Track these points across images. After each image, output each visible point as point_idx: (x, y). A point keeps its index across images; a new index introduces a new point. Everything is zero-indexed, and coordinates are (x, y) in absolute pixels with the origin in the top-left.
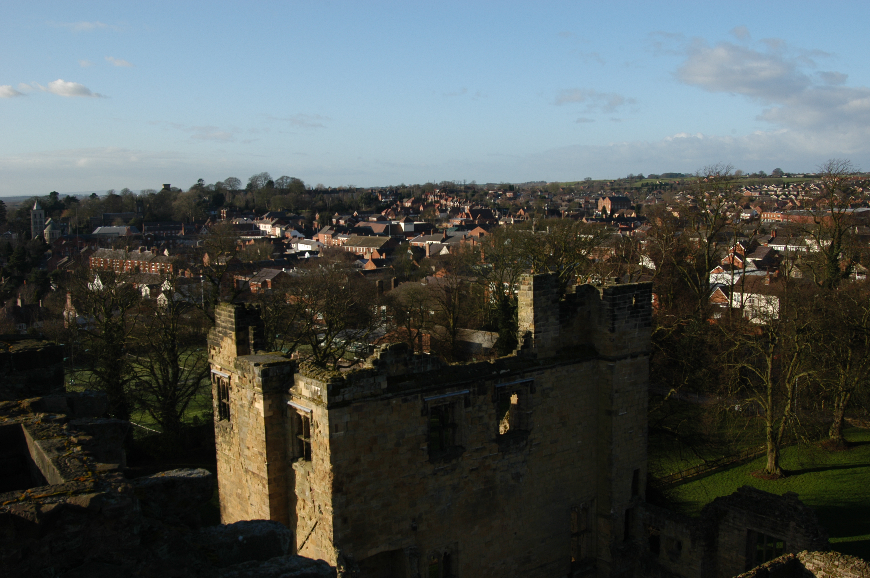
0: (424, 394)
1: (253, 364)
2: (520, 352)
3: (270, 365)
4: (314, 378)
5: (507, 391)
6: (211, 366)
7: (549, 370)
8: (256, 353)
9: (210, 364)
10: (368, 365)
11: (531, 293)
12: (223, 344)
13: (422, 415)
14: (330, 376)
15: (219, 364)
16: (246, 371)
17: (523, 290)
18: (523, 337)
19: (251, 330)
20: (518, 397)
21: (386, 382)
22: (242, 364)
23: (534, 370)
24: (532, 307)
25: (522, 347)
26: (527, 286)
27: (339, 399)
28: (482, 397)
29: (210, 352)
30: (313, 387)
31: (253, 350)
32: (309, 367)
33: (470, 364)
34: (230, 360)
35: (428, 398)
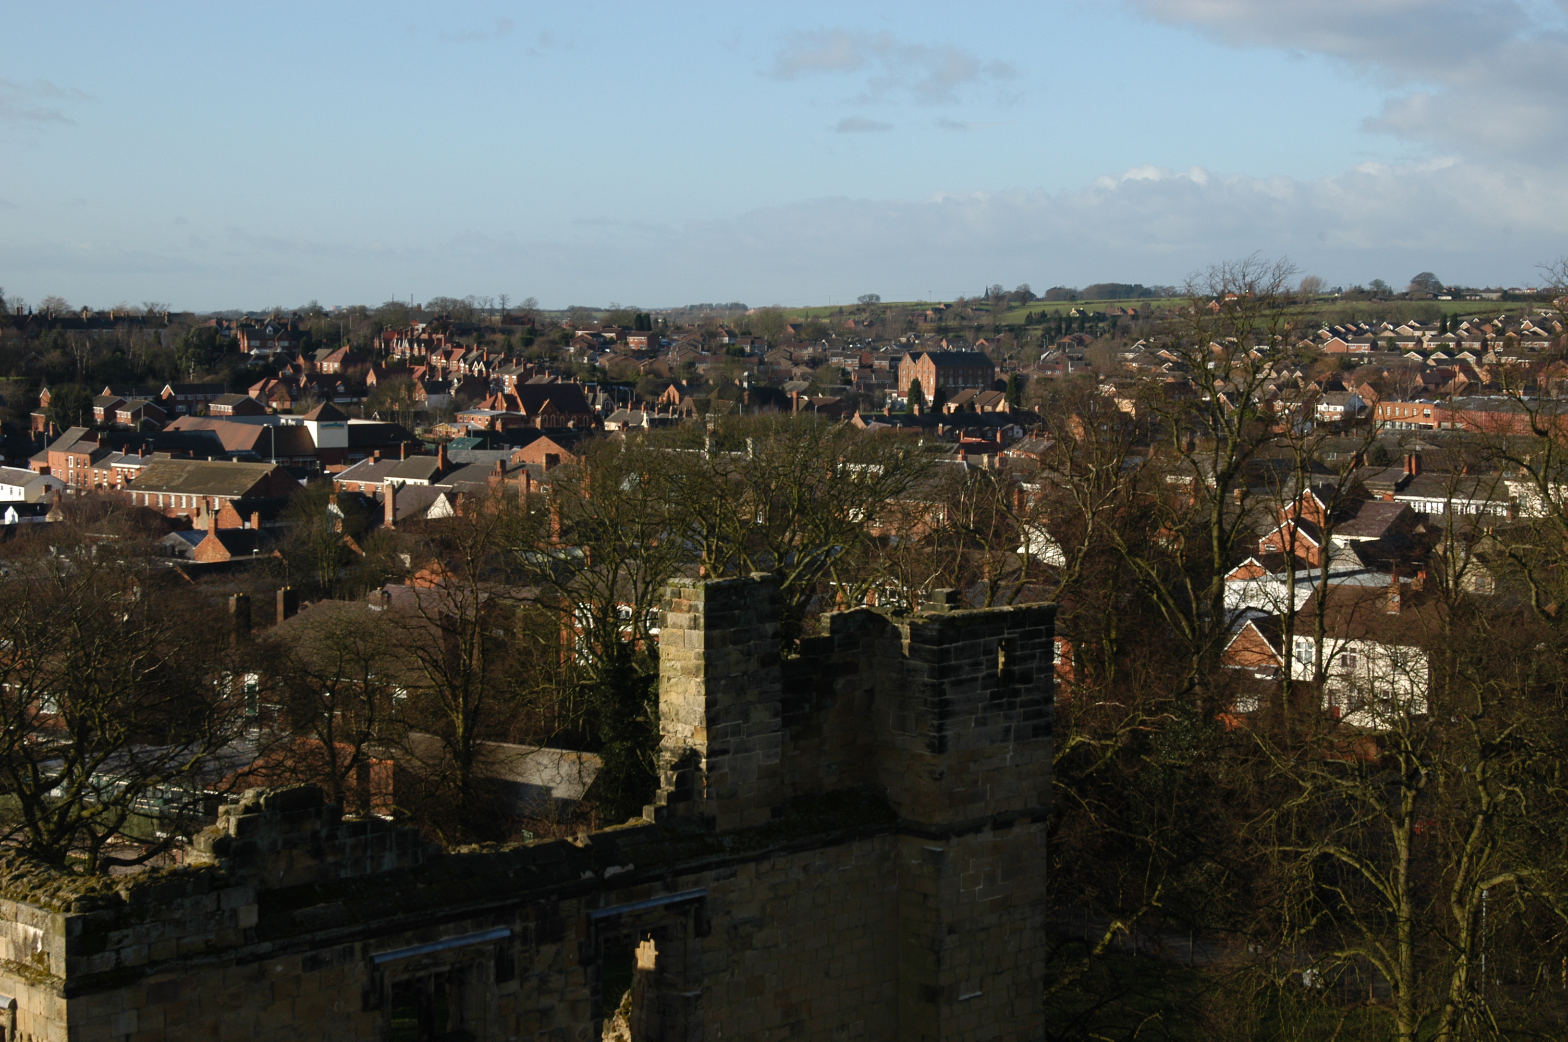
0: (372, 941)
2: (665, 812)
4: (25, 898)
5: (625, 931)
7: (752, 866)
10: (198, 856)
11: (698, 636)
13: (366, 1008)
14: (75, 891)
17: (674, 625)
18: (673, 768)
20: (657, 948)
21: (256, 907)
23: (707, 867)
24: (701, 678)
25: (671, 796)
26: (687, 616)
27: (103, 961)
28: (548, 950)
30: (20, 926)
32: (9, 864)
33: (515, 850)
35: (385, 956)
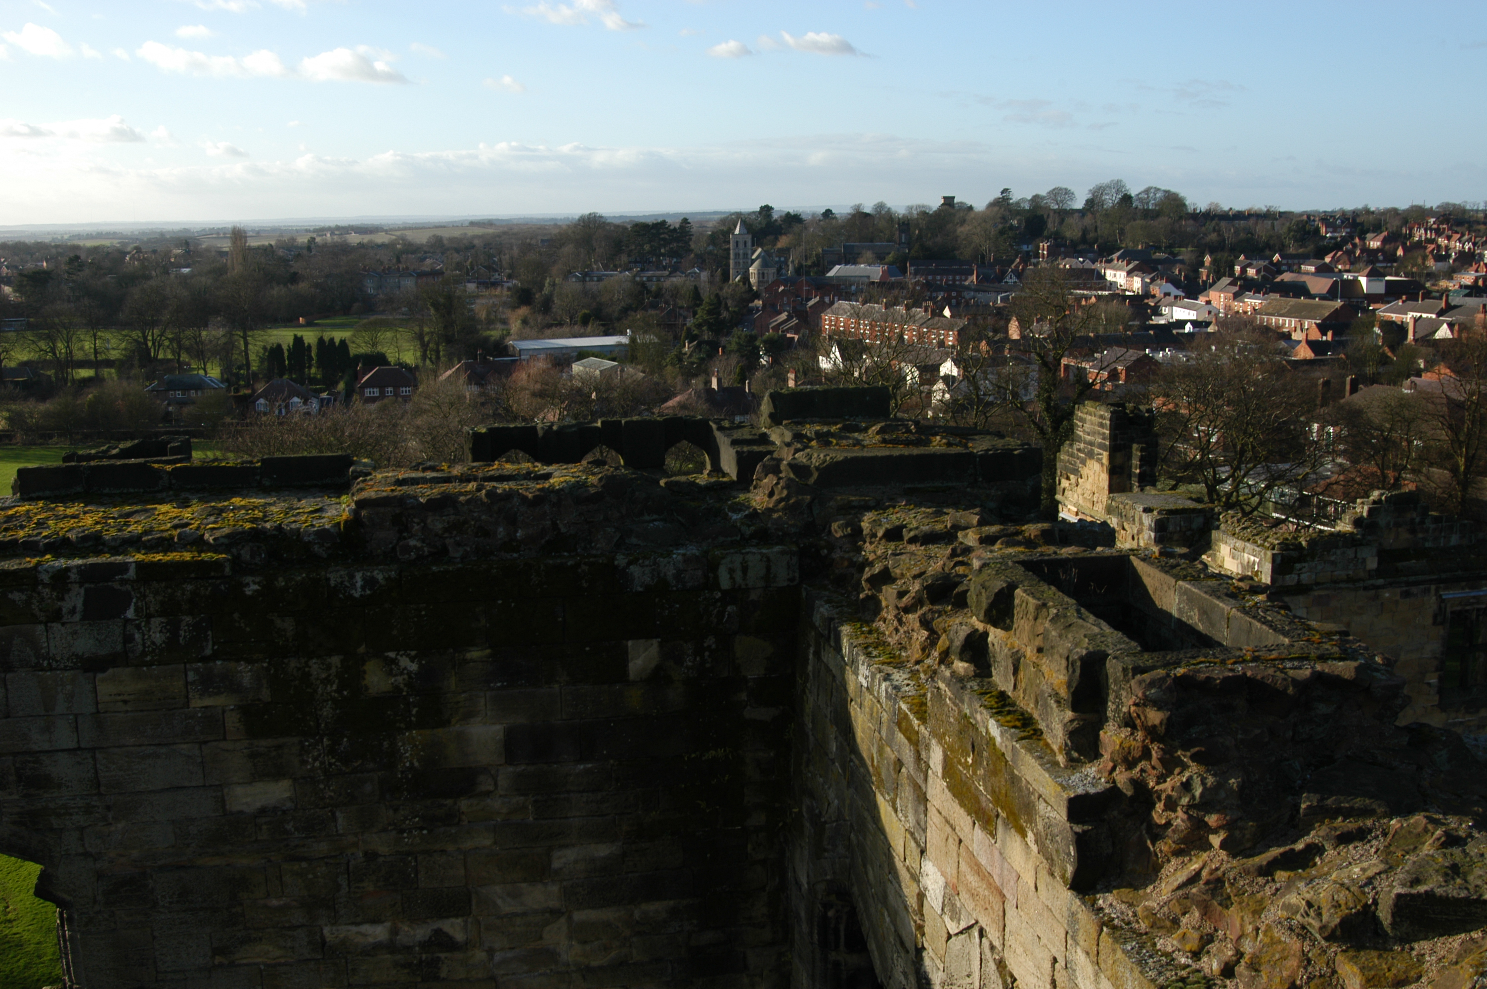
0: (1442, 585)
1: (1141, 509)
3: (1170, 512)
4: (1249, 540)
6: (1060, 507)
8: (1142, 490)
9: (1058, 503)
10: (1344, 526)
12: (1085, 471)
13: (1435, 623)
14: (1277, 539)
15: (1074, 505)
16: (1127, 520)
19: (1137, 450)
21: (1376, 559)
22: (1121, 506)
27: (1290, 580)
29: (1060, 484)
30: (1246, 555)
31: (1137, 484)
32: (1239, 521)
34: (1095, 499)
35: (1449, 595)
